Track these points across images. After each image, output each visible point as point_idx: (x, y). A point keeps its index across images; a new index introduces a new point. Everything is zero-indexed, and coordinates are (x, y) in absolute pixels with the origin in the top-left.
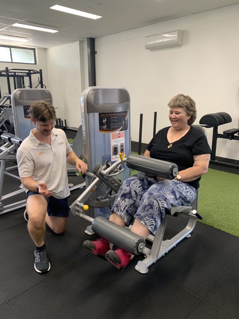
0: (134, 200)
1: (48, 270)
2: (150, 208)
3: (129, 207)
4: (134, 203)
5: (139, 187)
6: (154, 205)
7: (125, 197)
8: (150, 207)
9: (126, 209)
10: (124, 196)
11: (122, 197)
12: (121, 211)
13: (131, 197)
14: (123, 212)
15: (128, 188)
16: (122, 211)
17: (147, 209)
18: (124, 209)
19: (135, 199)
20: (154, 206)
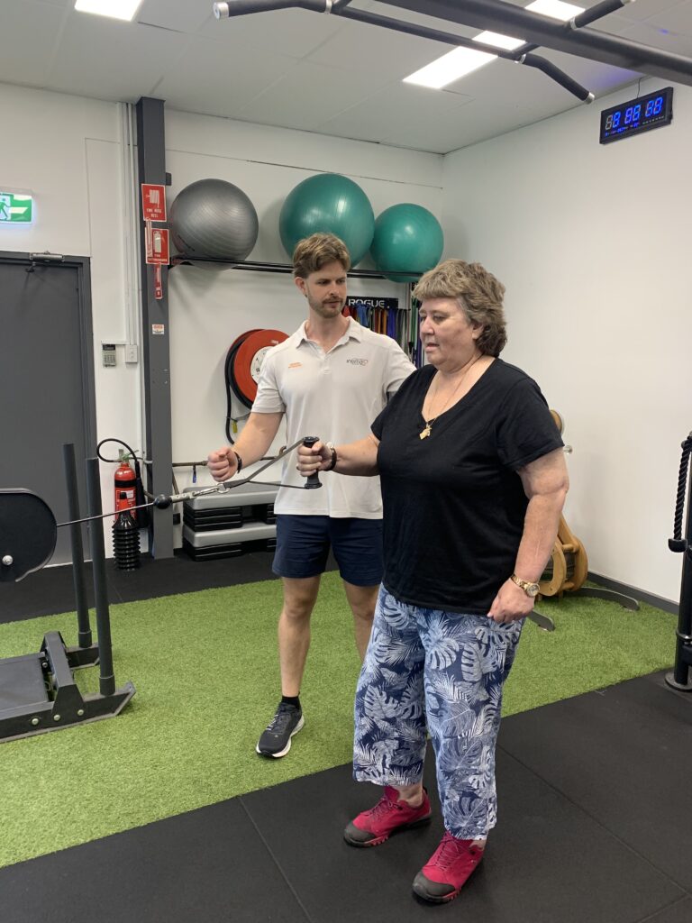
0: (396, 739)
1: (275, 755)
2: (472, 800)
3: (393, 758)
4: (400, 744)
5: (387, 702)
6: (476, 787)
7: (372, 742)
8: (468, 799)
9: (387, 766)
10: (367, 741)
11: (365, 745)
12: (379, 773)
13: (384, 736)
14: (384, 774)
15: (364, 721)
16: (381, 771)
17: (466, 807)
18: (384, 765)
19: (396, 734)
20: (475, 790)
